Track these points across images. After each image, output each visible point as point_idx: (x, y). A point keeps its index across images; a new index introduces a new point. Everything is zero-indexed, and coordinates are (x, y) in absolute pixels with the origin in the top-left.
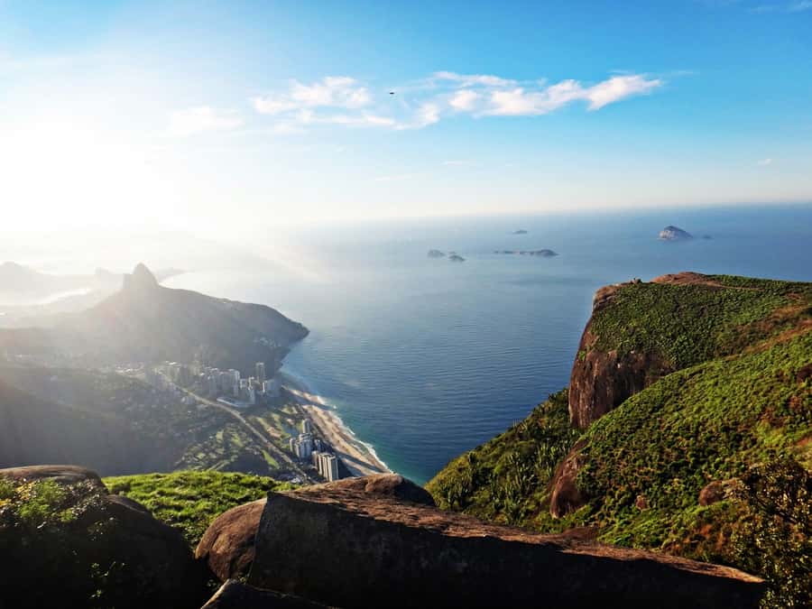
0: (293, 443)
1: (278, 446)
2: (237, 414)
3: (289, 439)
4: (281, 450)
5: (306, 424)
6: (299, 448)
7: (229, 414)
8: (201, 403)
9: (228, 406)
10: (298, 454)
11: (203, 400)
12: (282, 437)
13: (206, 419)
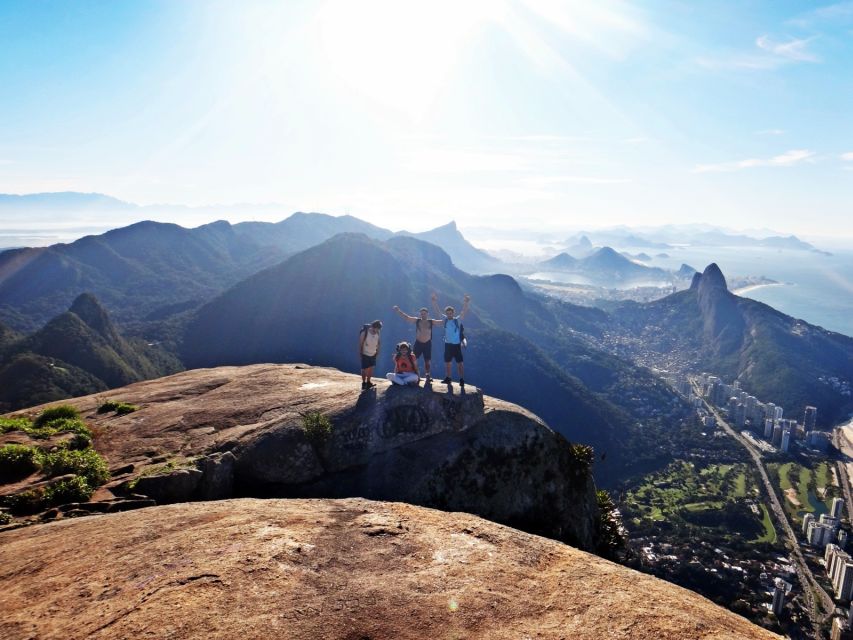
0: (809, 519)
1: (788, 516)
2: (757, 457)
3: (806, 512)
4: (791, 522)
5: (838, 503)
6: (813, 530)
7: (749, 453)
8: (722, 429)
9: (750, 443)
10: (809, 537)
11: (726, 427)
12: (801, 507)
13: (717, 448)
